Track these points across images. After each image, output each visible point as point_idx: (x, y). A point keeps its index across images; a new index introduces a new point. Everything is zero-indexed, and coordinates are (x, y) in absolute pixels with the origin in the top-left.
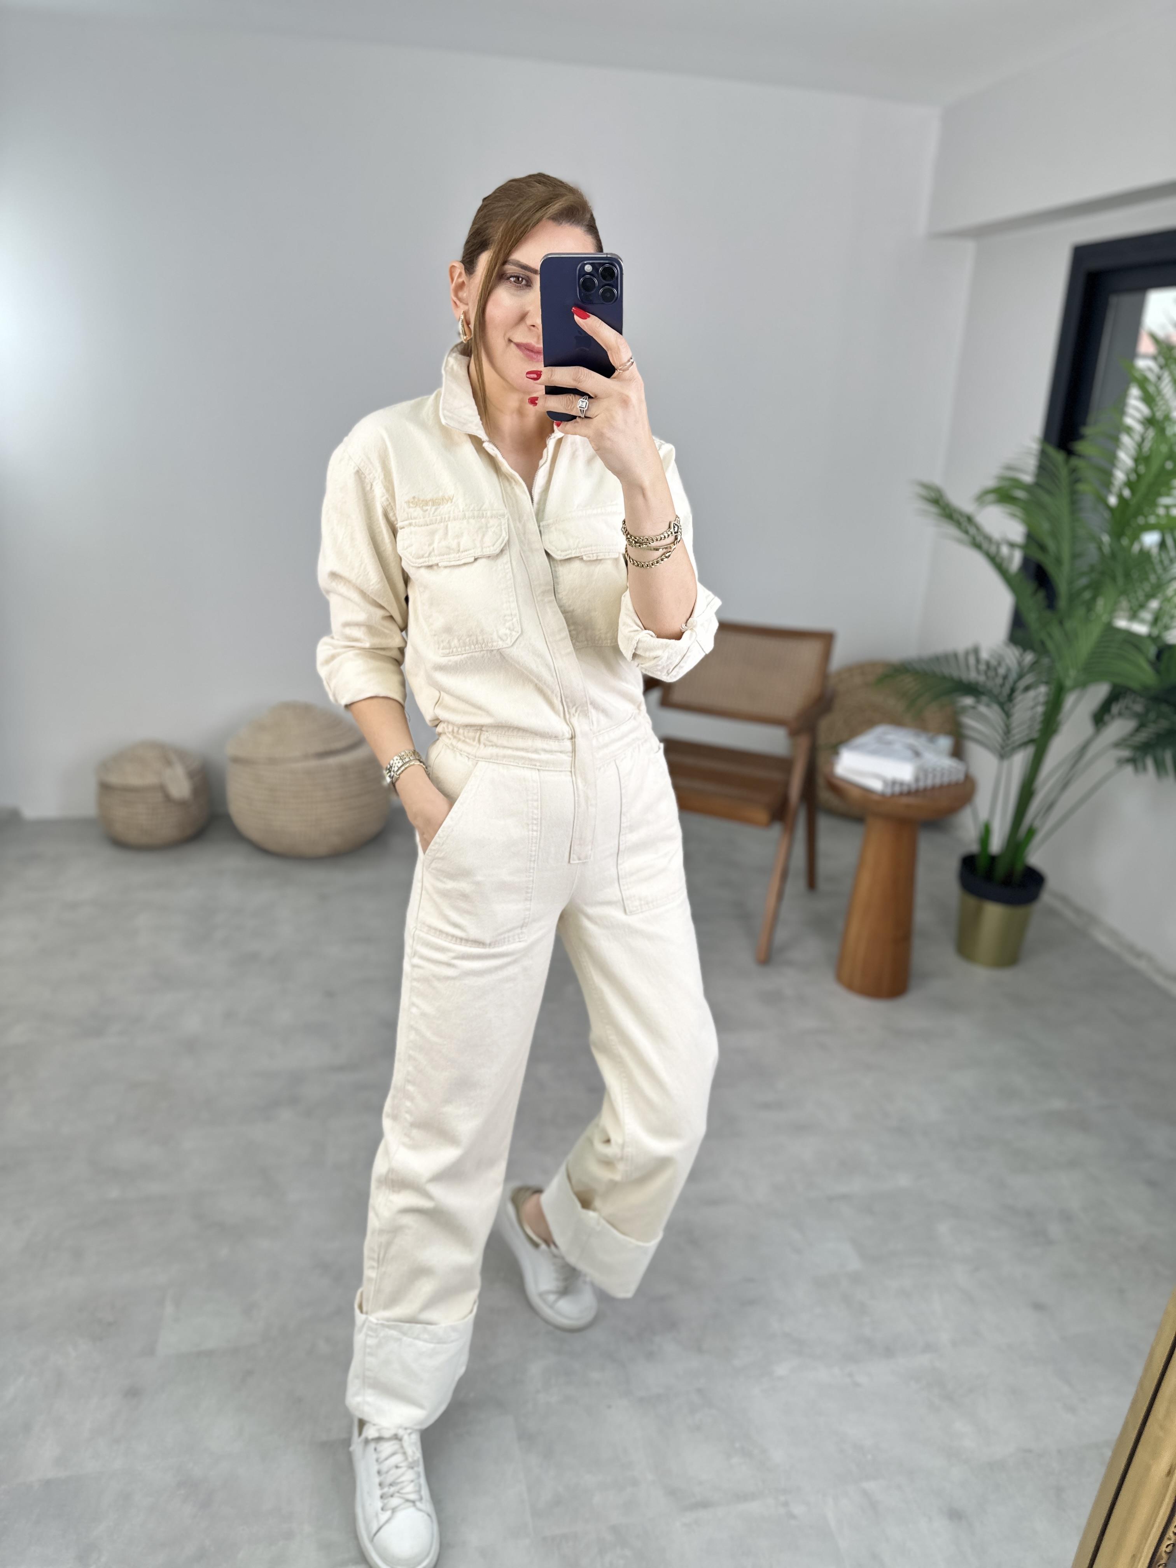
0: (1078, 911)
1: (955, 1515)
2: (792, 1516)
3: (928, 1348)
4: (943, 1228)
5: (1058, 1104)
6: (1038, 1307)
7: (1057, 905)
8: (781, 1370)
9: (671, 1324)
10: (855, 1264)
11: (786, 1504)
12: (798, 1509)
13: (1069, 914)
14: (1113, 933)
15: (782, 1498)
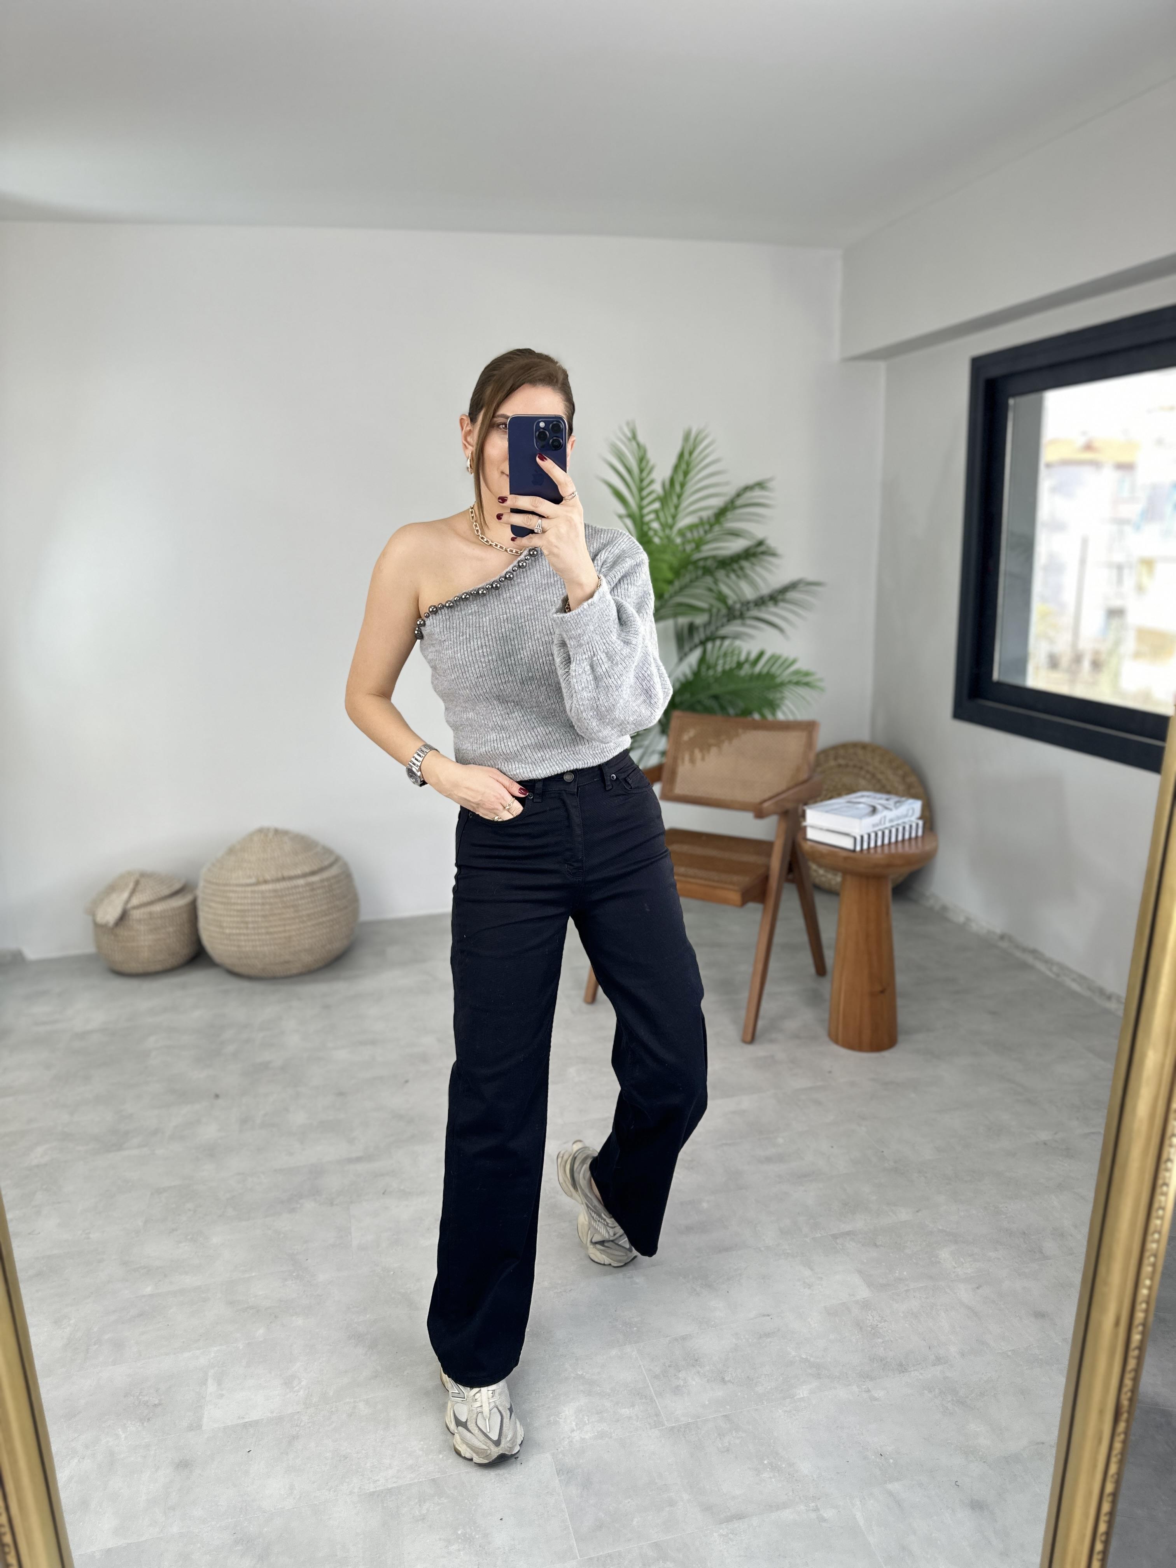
1: (977, 1506)
2: (825, 1520)
3: (939, 1360)
4: (945, 1254)
5: (1044, 1136)
6: (1040, 1315)
7: (1030, 959)
8: (803, 1392)
9: (694, 1361)
10: (864, 1293)
11: (816, 1510)
12: (829, 1513)
15: (813, 1504)
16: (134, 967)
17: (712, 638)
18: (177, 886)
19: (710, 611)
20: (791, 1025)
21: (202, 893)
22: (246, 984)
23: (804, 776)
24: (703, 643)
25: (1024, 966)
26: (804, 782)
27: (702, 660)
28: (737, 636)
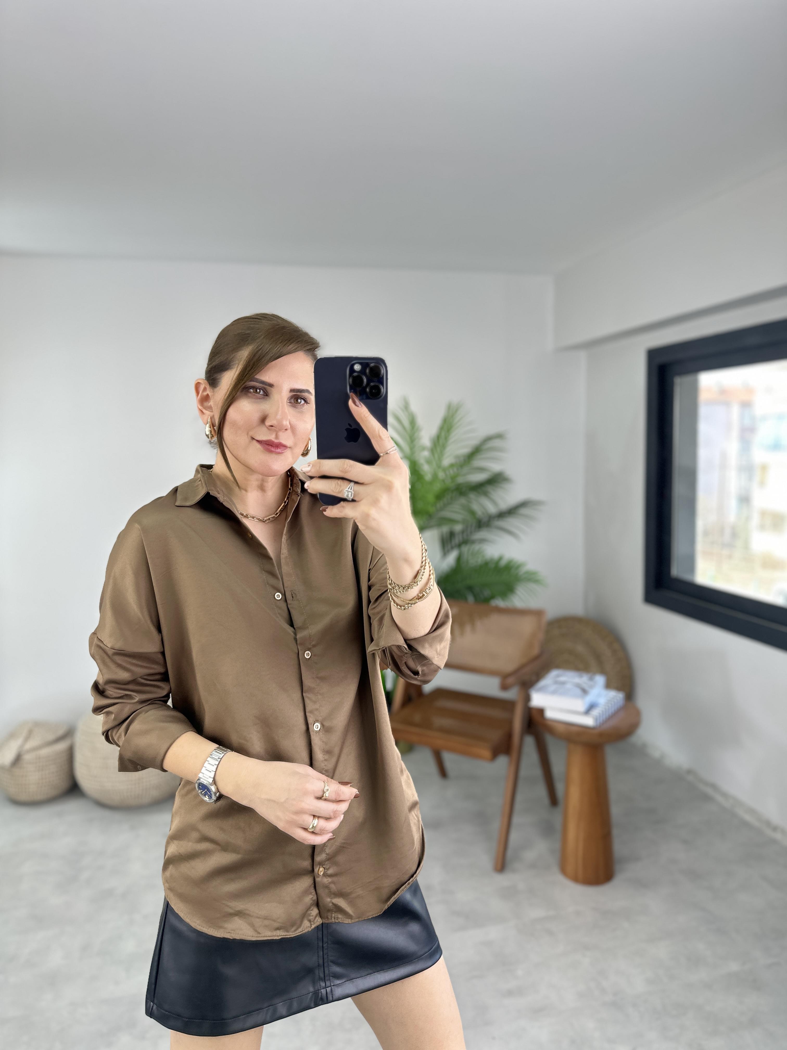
0: (725, 795)
7: (709, 791)
13: (719, 798)
14: (752, 811)
16: (23, 797)
17: (465, 542)
18: (61, 732)
19: (464, 521)
20: (529, 855)
21: (79, 739)
22: (107, 813)
23: (536, 651)
24: (459, 546)
25: (707, 798)
26: (537, 658)
27: (459, 559)
28: (483, 541)
